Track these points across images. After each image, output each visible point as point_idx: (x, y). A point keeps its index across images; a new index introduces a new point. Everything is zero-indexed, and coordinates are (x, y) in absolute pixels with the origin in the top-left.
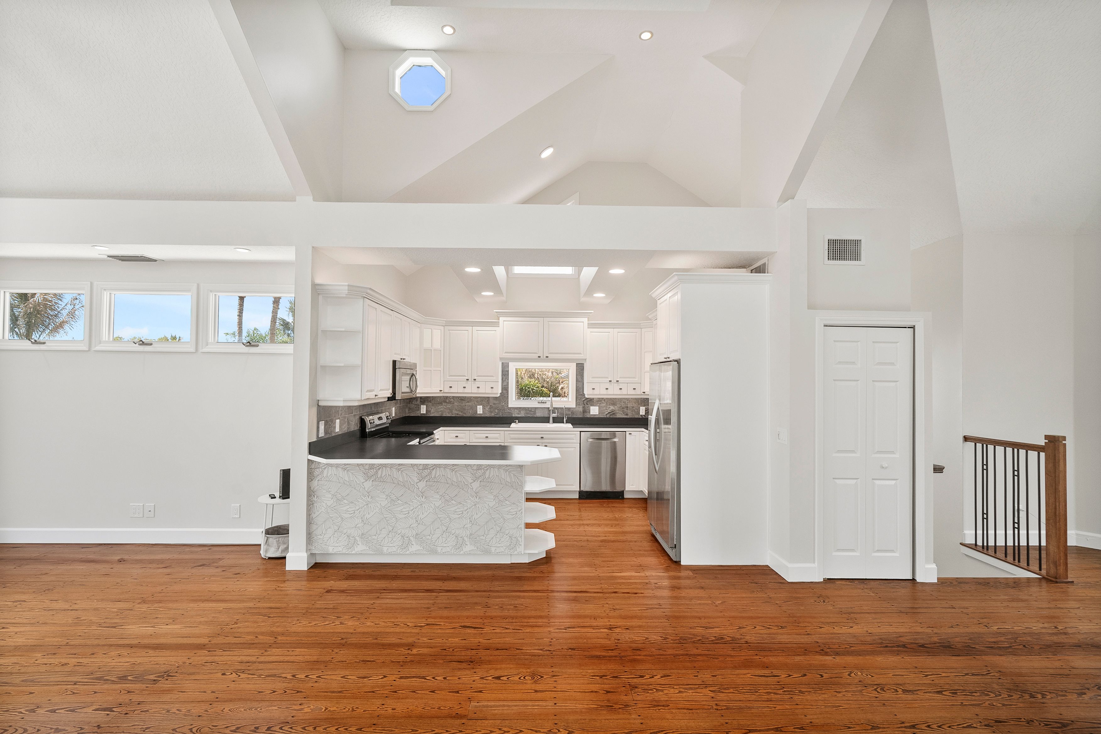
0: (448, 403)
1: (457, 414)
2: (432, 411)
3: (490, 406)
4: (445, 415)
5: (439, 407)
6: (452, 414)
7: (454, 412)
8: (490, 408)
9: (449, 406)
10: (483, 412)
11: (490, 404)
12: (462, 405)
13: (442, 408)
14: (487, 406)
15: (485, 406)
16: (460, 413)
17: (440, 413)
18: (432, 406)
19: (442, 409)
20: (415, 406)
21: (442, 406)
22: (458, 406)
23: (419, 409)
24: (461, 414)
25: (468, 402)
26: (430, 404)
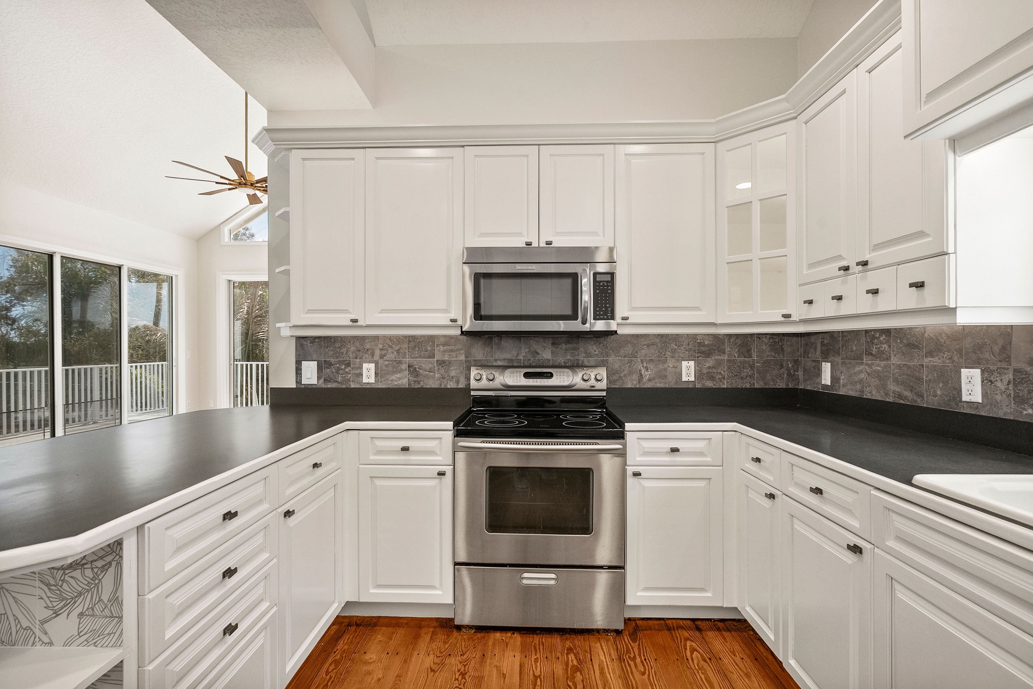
0: (875, 357)
1: (900, 396)
2: (843, 379)
3: (1016, 371)
4: (868, 396)
5: (856, 370)
6: (887, 394)
7: (892, 387)
8: (1016, 383)
9: (879, 365)
10: (984, 395)
11: (1015, 364)
12: (911, 364)
13: (861, 371)
14: (1001, 371)
15: (991, 372)
16: (907, 393)
17: (858, 387)
18: (843, 363)
19: (862, 376)
20: (814, 364)
21: (861, 367)
22: (899, 367)
23: (819, 374)
24: (909, 397)
25: (930, 354)
26: (838, 359)
